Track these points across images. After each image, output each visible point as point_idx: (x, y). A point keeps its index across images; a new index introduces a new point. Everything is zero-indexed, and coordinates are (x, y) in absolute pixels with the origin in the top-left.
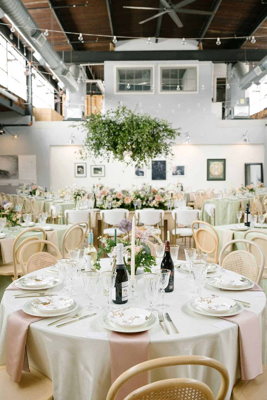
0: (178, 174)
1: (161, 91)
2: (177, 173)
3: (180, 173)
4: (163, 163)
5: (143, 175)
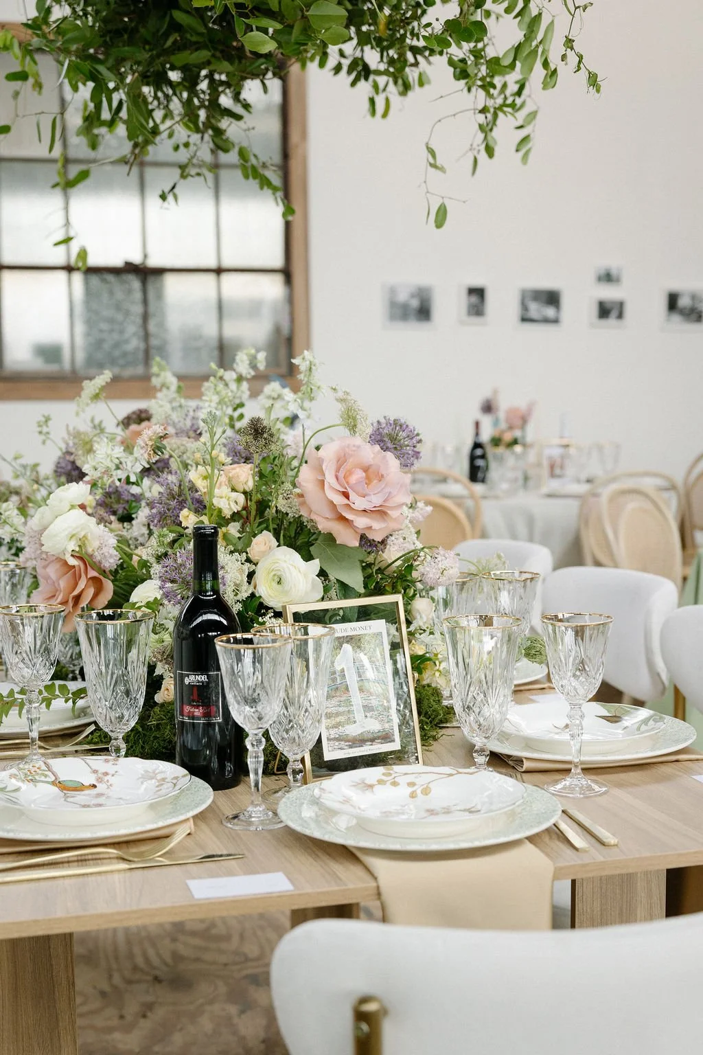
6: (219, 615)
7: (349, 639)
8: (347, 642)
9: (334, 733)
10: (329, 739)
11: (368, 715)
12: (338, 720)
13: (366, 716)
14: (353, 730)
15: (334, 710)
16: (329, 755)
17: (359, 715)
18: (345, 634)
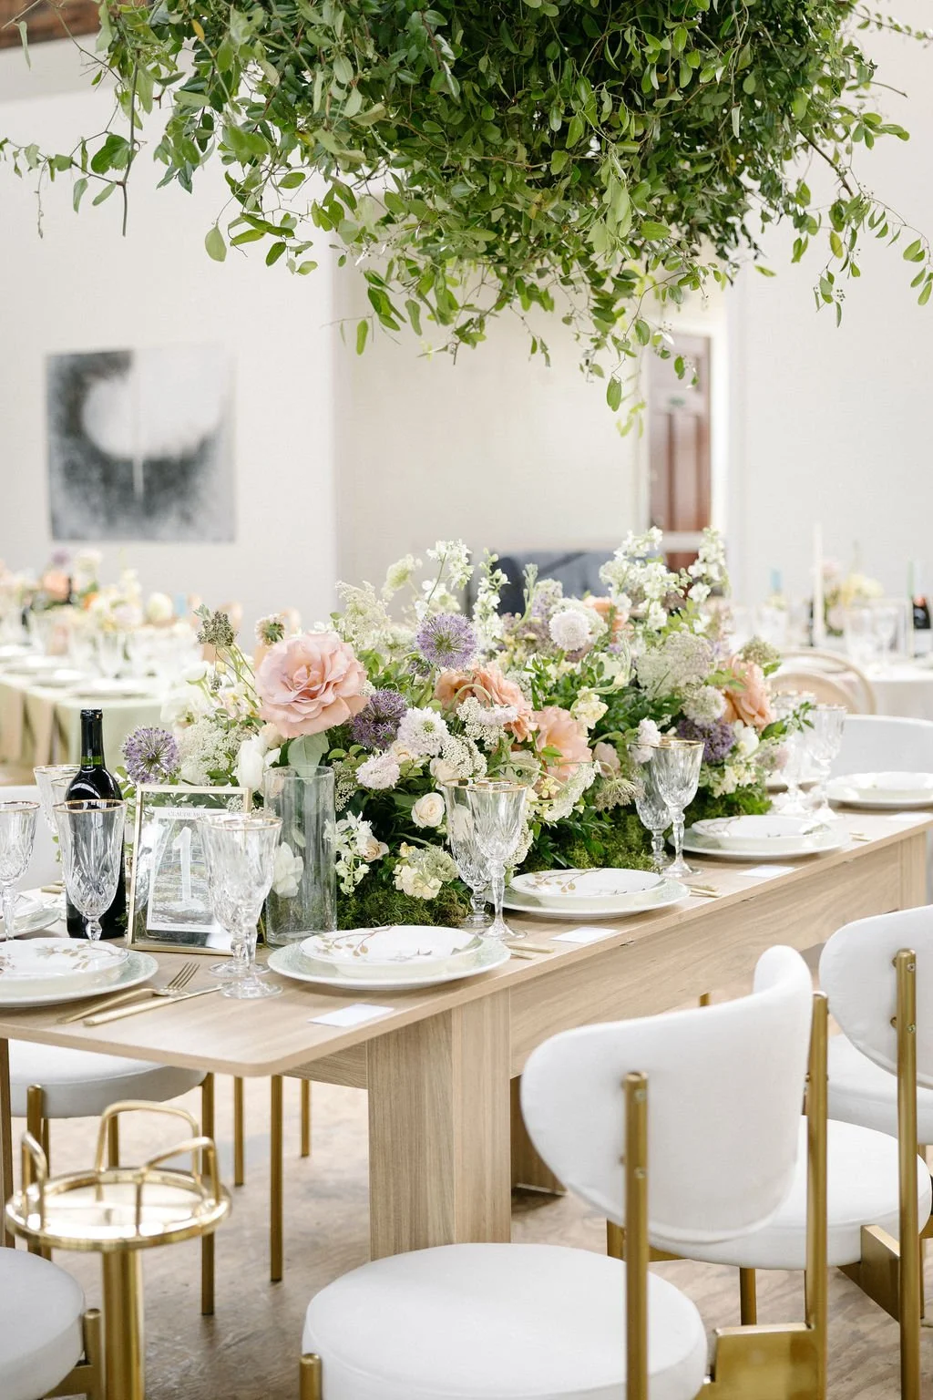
6: (95, 789)
7: (191, 824)
8: (189, 826)
9: (159, 906)
10: (154, 911)
11: (195, 895)
12: (165, 895)
13: (193, 897)
14: (178, 907)
15: (164, 886)
16: (152, 924)
17: (186, 895)
18: (188, 818)
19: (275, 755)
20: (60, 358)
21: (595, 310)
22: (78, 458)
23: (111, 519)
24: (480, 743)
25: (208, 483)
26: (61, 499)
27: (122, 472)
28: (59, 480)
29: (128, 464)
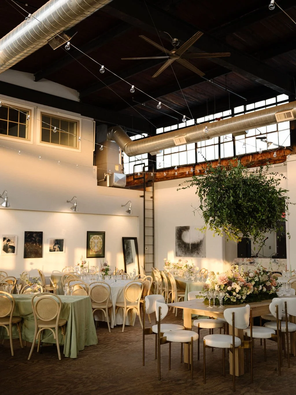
0: (56, 250)
1: (40, 142)
2: (56, 248)
3: (58, 249)
4: (39, 235)
5: (13, 252)
19: (219, 287)
20: (178, 227)
21: (254, 238)
22: (180, 243)
23: (186, 254)
24: (240, 286)
25: (202, 248)
26: (177, 250)
27: (187, 246)
28: (177, 247)
29: (189, 244)
